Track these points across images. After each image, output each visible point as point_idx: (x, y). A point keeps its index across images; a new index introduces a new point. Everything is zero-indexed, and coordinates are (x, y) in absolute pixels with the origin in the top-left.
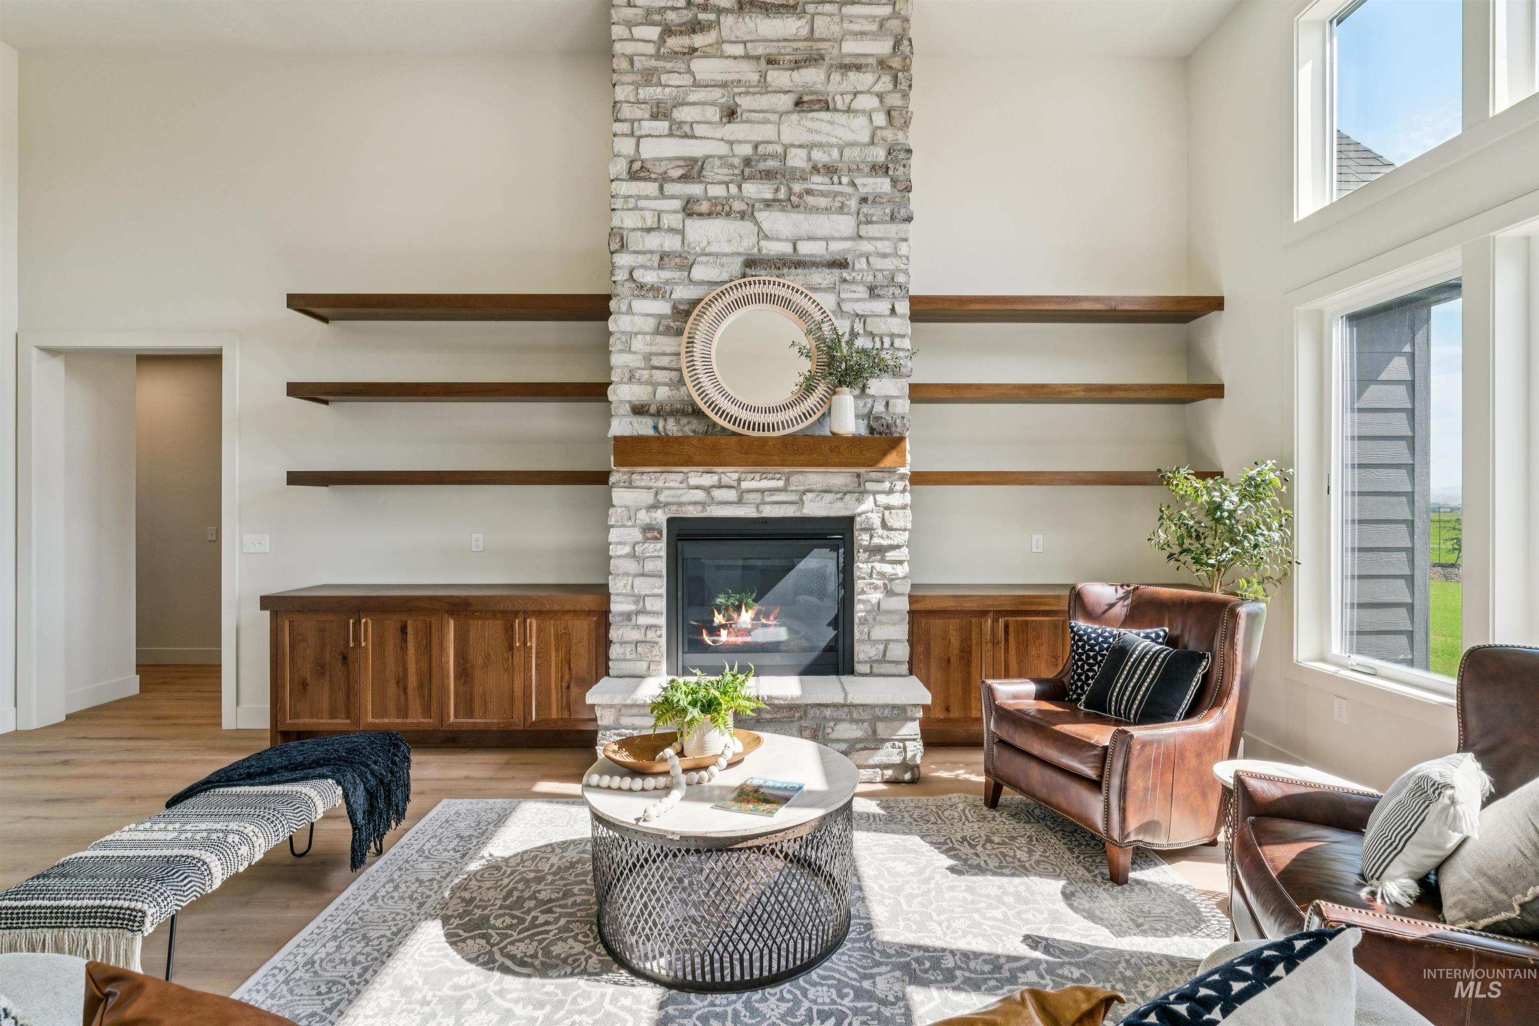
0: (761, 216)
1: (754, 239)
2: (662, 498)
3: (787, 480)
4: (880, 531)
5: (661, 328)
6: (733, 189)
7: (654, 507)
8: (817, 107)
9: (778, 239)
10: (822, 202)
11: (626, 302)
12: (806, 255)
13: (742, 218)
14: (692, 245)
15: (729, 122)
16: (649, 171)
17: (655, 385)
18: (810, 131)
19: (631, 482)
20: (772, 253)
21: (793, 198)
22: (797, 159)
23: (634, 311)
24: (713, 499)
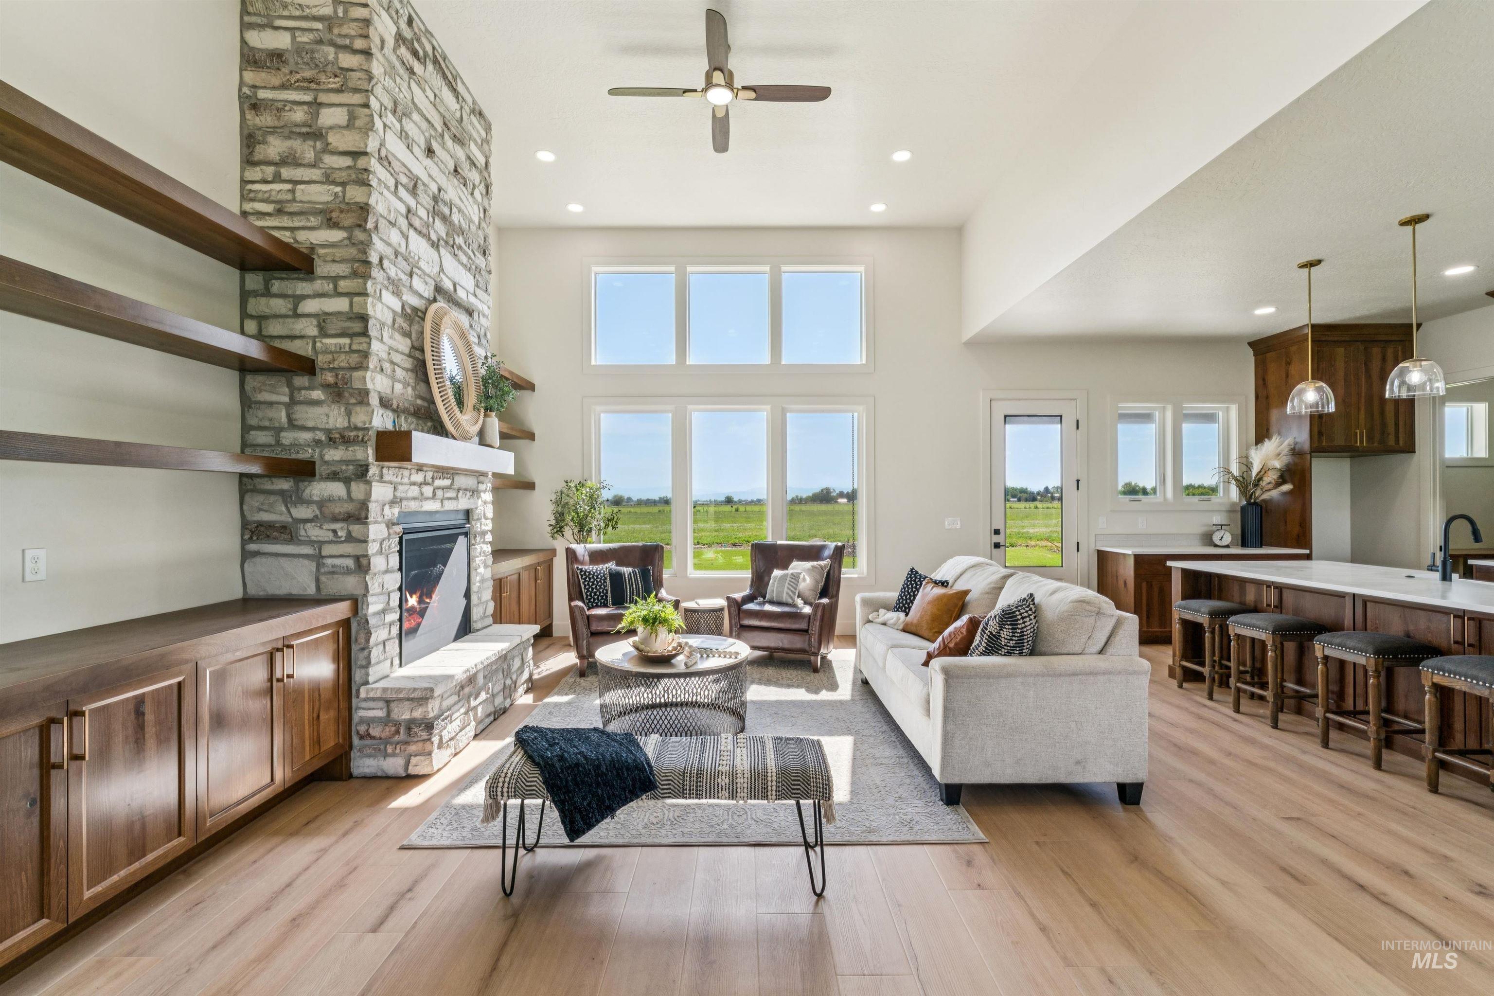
0: (443, 251)
1: (438, 269)
2: (398, 494)
3: (453, 479)
4: (483, 520)
5: (396, 326)
6: (431, 219)
7: (393, 502)
8: (461, 180)
9: (447, 276)
10: (464, 259)
11: (379, 287)
12: (459, 297)
13: (433, 246)
14: (412, 254)
15: (428, 156)
16: (390, 163)
17: (393, 378)
18: (461, 199)
19: (381, 476)
20: (445, 286)
21: (455, 247)
22: (456, 218)
23: (383, 301)
24: (422, 494)
